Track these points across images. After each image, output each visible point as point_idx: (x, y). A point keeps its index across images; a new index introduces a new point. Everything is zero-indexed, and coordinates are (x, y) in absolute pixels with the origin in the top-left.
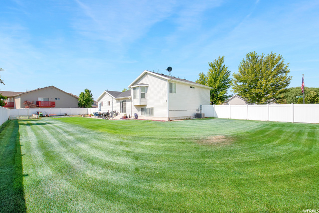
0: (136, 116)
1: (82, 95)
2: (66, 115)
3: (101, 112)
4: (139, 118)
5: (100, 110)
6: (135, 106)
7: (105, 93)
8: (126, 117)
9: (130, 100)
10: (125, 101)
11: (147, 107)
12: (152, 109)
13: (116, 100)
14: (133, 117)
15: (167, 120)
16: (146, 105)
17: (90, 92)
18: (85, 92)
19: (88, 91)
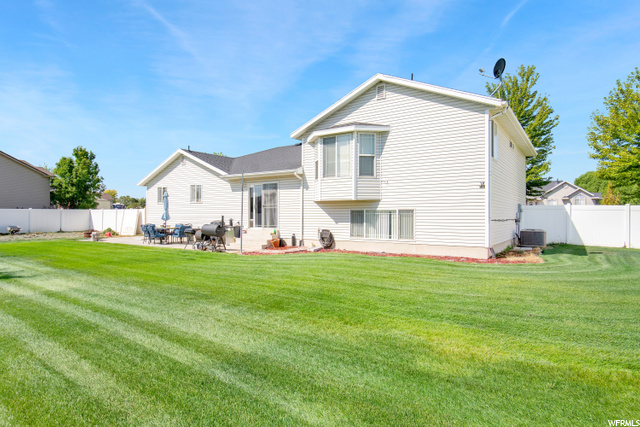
0: (328, 241)
1: (66, 167)
2: (15, 231)
3: (172, 224)
4: (338, 246)
5: (167, 217)
6: (322, 204)
7: (181, 158)
8: (281, 244)
9: (300, 182)
10: (275, 187)
11: (381, 207)
12: (407, 214)
13: (232, 181)
14: (313, 242)
15: (484, 255)
16: (377, 201)
17: (93, 157)
18: (74, 158)
19: (85, 154)
